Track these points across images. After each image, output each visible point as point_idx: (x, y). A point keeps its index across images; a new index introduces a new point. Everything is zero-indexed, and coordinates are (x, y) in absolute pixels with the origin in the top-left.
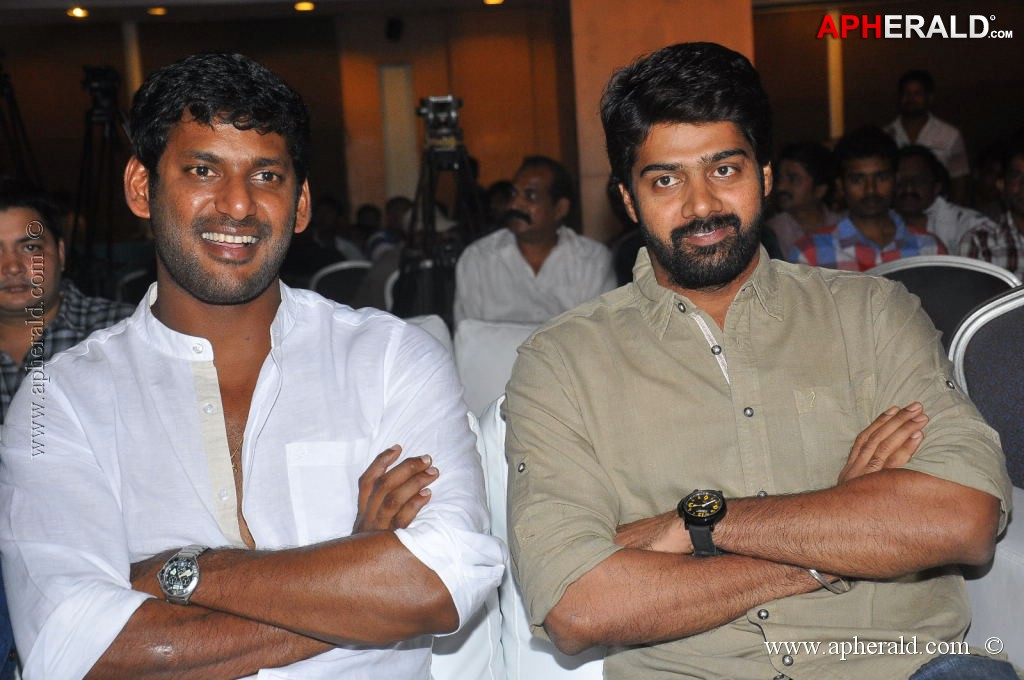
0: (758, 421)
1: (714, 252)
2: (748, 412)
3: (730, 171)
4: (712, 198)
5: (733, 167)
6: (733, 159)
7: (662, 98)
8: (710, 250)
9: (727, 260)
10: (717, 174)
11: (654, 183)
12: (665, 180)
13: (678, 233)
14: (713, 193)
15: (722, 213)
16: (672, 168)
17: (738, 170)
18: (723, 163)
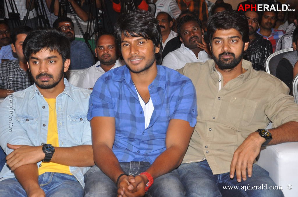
0: (220, 101)
1: (227, 61)
2: (219, 98)
3: (235, 41)
4: (229, 47)
5: (236, 41)
6: (236, 38)
7: (220, 23)
8: (226, 60)
9: (230, 63)
10: (232, 41)
11: (216, 42)
12: (218, 42)
13: (220, 55)
14: (229, 46)
15: (231, 52)
16: (220, 39)
17: (237, 41)
18: (233, 39)
